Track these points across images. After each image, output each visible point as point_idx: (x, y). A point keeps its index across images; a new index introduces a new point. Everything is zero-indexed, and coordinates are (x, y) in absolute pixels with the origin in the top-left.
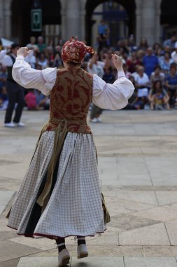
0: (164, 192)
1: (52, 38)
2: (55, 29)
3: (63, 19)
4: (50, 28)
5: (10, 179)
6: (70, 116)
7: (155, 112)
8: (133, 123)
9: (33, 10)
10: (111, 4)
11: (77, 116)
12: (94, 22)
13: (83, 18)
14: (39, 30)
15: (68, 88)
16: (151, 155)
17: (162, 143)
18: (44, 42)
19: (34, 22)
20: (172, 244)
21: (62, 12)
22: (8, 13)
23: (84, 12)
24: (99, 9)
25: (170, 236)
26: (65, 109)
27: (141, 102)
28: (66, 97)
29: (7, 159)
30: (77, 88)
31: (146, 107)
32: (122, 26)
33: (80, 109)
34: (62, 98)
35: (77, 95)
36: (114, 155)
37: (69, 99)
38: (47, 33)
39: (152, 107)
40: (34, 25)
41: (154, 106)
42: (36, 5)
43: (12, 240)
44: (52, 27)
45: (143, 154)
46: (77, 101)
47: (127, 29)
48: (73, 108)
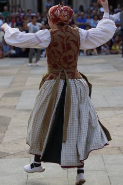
11: (71, 65)
14: (5, 2)
15: (62, 43)
34: (59, 52)
35: (69, 48)
37: (64, 51)
38: (10, 4)
39: (85, 54)
46: (70, 53)
48: (68, 59)
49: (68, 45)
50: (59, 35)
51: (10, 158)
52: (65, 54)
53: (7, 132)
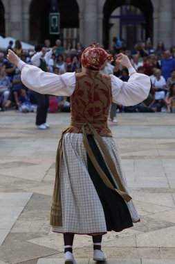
1: (70, 41)
2: (72, 32)
3: (81, 21)
4: (67, 32)
5: (28, 180)
6: (91, 119)
7: (172, 114)
8: (149, 125)
9: (51, 14)
10: (128, 8)
11: (98, 119)
12: (112, 25)
13: (101, 21)
14: (58, 33)
15: (89, 92)
16: (168, 157)
18: (62, 45)
19: (53, 25)
21: (80, 16)
22: (27, 16)
23: (101, 16)
24: (116, 12)
26: (86, 112)
27: (158, 105)
28: (87, 100)
29: (25, 161)
31: (163, 110)
32: (139, 30)
33: (101, 111)
34: (84, 102)
35: (97, 98)
36: (131, 157)
37: (90, 102)
38: (65, 36)
39: (169, 110)
40: (52, 28)
41: (171, 109)
42: (54, 8)
43: (31, 241)
44: (70, 30)
45: (161, 157)
46: (98, 104)
47: (144, 32)
48: (94, 111)
49: (96, 94)
50: (86, 82)
51: (60, 257)
52: (91, 105)
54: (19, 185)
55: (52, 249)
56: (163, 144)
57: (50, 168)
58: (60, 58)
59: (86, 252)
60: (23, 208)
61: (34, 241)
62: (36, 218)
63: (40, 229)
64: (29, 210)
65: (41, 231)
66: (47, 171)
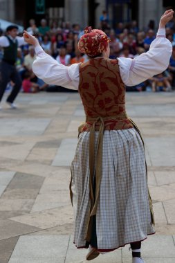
0: (162, 173)
4: (53, 11)
5: (11, 160)
8: (134, 105)
11: (111, 111)
12: (98, 4)
15: (94, 83)
16: (151, 136)
17: (162, 124)
19: (38, 5)
20: (169, 222)
25: (168, 216)
29: (8, 140)
30: (103, 80)
31: (148, 89)
32: (125, 9)
33: (113, 102)
34: (91, 96)
35: (105, 88)
37: (98, 94)
38: (51, 16)
39: (154, 89)
40: (38, 7)
43: (12, 219)
44: (56, 9)
47: (130, 11)
49: (103, 84)
50: (90, 73)
51: (41, 235)
52: (99, 97)
53: (38, 197)
54: (3, 164)
55: (34, 227)
56: (146, 123)
57: (34, 147)
58: (46, 38)
59: (67, 229)
60: (6, 187)
61: (16, 219)
62: (18, 197)
63: (22, 207)
64: (12, 189)
65: (22, 209)
66: (31, 151)
